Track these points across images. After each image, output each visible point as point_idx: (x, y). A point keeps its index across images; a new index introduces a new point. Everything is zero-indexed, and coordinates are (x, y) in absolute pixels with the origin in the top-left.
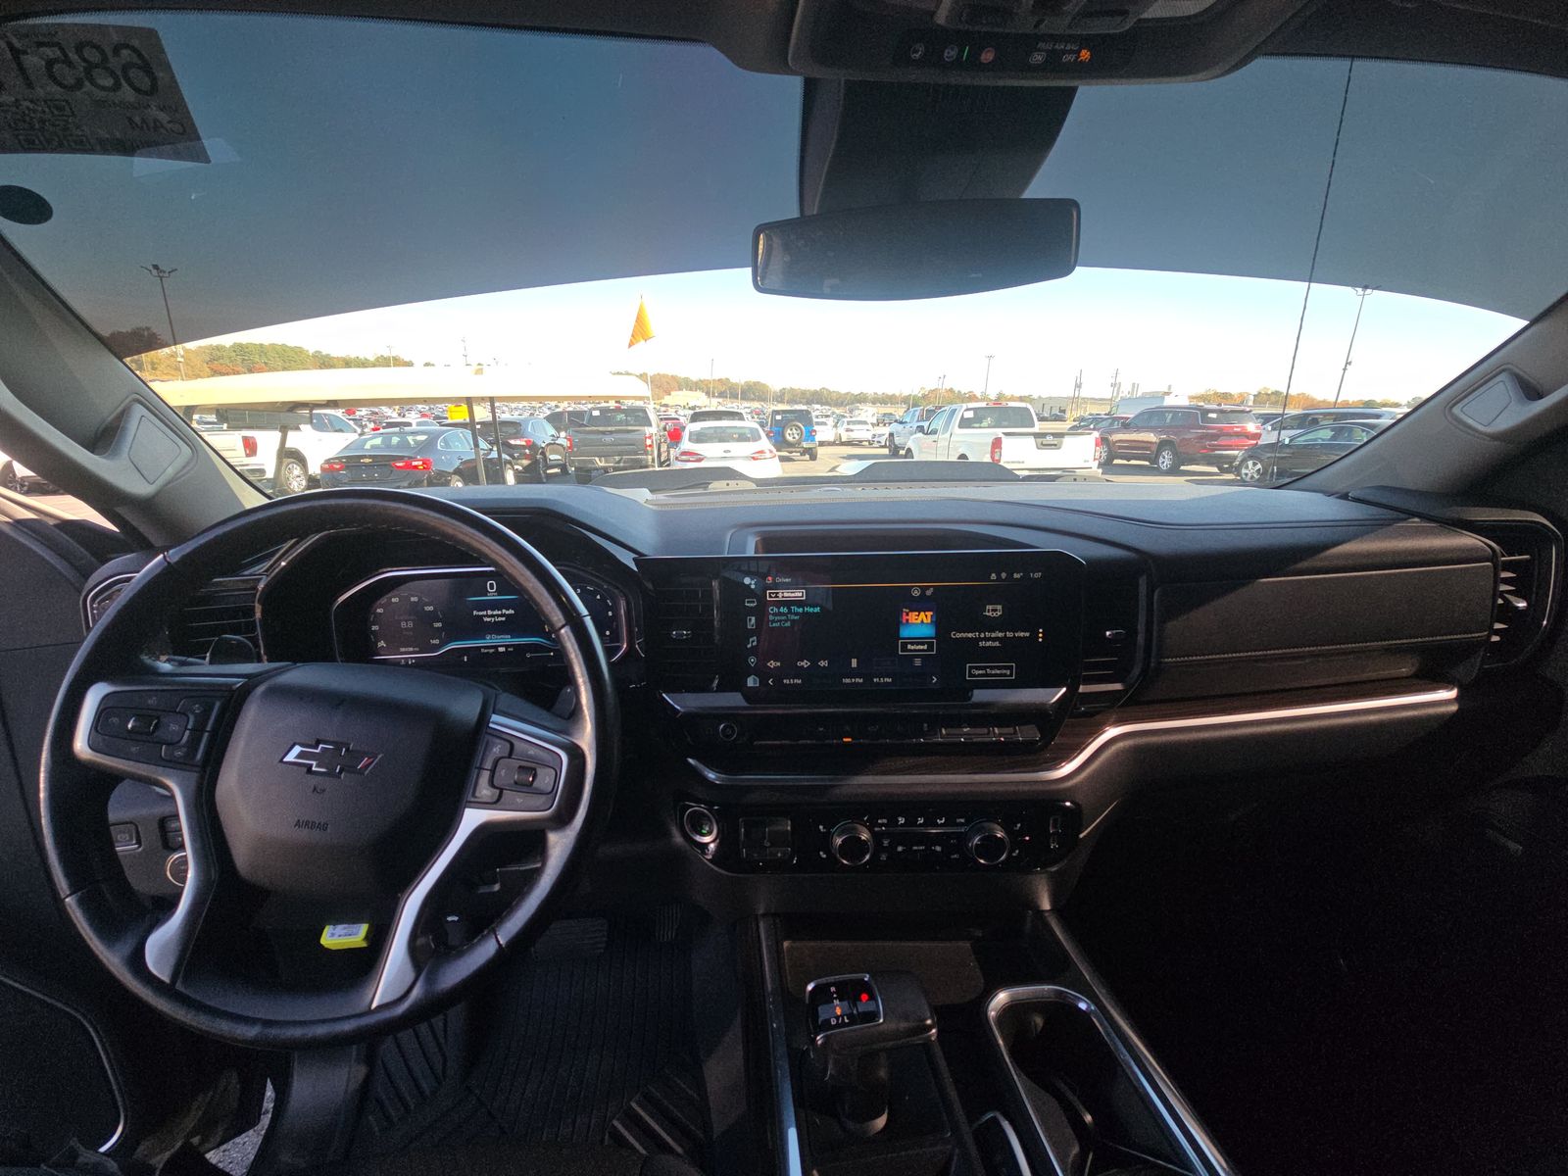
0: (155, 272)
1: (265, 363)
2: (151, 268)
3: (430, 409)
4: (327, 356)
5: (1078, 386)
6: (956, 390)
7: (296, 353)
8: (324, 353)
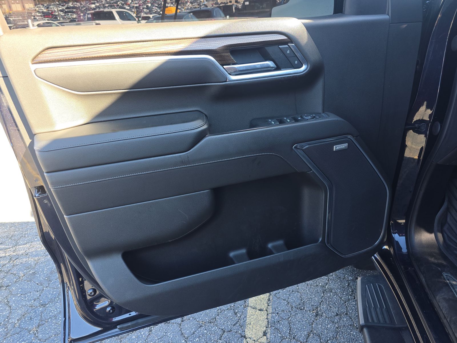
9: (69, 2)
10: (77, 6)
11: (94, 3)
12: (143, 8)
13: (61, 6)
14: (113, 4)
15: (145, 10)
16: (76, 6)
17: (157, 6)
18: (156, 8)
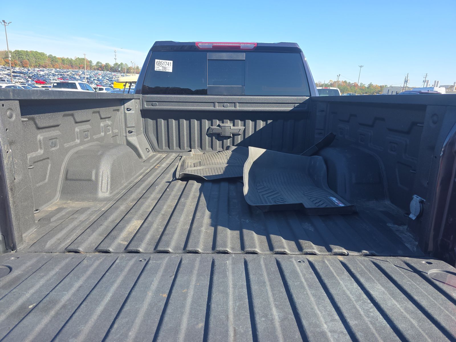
0: (3, 23)
1: (28, 59)
2: (2, 22)
3: (100, 83)
4: (55, 57)
5: (406, 81)
6: (348, 82)
7: (41, 55)
8: (53, 56)
9: (15, 66)
10: (25, 72)
11: (43, 71)
12: (94, 80)
13: (6, 70)
14: (63, 73)
15: (96, 81)
16: (23, 71)
17: (108, 79)
18: (107, 81)
